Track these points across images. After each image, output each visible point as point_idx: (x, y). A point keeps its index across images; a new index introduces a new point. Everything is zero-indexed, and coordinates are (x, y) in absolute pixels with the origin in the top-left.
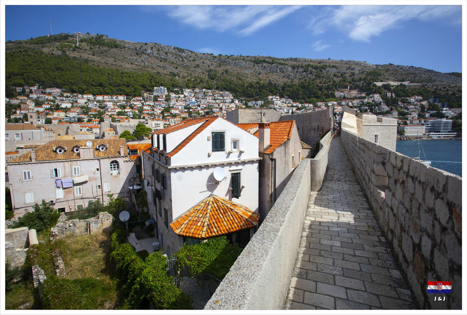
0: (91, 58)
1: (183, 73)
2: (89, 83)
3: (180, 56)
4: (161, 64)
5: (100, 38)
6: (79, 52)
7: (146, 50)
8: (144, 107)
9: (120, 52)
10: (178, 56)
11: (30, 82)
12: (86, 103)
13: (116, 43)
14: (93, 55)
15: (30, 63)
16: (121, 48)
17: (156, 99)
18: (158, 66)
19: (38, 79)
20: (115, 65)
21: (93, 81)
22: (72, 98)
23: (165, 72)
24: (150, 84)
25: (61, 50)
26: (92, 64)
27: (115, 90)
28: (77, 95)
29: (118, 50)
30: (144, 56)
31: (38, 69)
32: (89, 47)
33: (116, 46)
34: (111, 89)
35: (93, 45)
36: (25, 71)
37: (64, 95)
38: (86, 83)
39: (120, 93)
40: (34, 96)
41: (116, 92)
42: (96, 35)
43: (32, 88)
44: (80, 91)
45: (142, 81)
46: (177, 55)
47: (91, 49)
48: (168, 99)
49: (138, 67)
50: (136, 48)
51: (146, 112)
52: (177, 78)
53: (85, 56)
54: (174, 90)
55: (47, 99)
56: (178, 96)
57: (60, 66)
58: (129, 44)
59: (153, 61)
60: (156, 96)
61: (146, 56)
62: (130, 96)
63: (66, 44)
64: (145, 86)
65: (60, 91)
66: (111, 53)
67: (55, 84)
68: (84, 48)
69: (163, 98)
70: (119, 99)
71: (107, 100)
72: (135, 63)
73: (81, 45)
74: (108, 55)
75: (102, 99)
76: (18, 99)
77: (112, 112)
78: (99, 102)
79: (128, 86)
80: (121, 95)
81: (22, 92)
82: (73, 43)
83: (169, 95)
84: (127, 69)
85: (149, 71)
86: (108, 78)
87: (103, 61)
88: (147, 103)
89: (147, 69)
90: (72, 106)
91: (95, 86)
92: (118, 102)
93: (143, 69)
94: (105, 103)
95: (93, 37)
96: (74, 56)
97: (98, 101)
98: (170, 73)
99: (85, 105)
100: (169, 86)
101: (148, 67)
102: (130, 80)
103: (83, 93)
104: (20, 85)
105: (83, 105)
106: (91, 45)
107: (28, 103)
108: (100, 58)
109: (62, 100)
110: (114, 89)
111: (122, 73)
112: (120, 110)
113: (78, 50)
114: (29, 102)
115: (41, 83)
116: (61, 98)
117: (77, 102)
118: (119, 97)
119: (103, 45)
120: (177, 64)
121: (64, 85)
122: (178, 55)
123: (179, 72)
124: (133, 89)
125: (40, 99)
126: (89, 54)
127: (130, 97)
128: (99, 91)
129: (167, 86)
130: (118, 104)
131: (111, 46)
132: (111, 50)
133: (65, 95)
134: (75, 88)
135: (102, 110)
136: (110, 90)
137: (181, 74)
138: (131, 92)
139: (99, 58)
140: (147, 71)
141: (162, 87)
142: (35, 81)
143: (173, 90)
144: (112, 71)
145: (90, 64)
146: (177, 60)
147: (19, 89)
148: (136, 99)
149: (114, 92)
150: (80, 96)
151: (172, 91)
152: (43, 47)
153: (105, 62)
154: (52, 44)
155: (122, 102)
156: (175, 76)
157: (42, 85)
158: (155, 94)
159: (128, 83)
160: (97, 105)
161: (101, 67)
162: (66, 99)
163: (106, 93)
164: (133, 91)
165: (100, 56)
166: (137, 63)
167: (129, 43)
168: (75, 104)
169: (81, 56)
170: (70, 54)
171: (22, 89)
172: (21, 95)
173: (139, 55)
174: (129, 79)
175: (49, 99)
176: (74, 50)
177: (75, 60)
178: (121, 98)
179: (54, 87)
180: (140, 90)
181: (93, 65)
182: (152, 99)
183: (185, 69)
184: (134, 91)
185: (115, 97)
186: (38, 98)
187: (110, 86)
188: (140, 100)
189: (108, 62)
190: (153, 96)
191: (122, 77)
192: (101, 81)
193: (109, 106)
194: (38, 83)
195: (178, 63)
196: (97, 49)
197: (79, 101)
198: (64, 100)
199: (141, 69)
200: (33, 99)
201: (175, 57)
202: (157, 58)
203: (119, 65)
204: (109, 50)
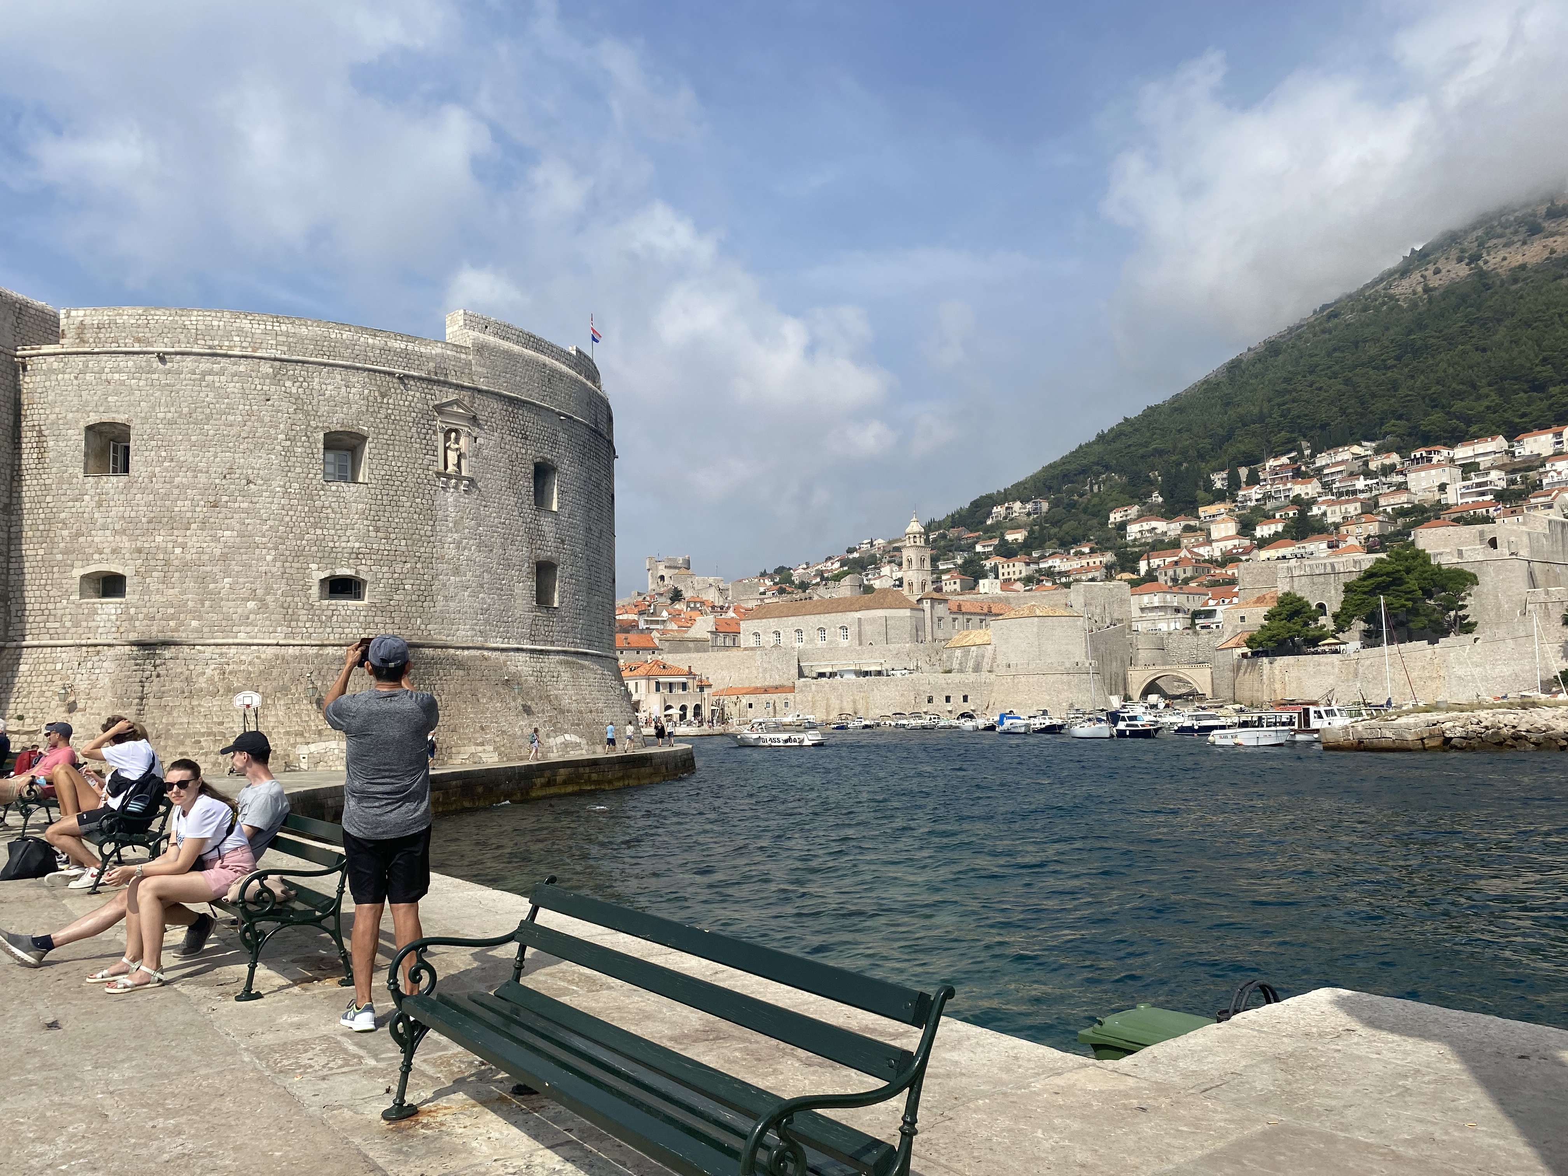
19: (1310, 419)
28: (1430, 453)
37: (1373, 464)
43: (1271, 463)
55: (1295, 496)
65: (1365, 453)
76: (1197, 517)
78: (1518, 469)
81: (1224, 489)
97: (1516, 465)
105: (1422, 497)
114: (1221, 521)
125: (1267, 505)
133: (1377, 463)
147: (1221, 479)
157: (1310, 440)
160: (1493, 484)
169: (1552, 251)
170: (1504, 259)
172: (1221, 501)
175: (1301, 496)
177: (1516, 282)
179: (1351, 440)
186: (1266, 498)
194: (1303, 436)
200: (1243, 508)
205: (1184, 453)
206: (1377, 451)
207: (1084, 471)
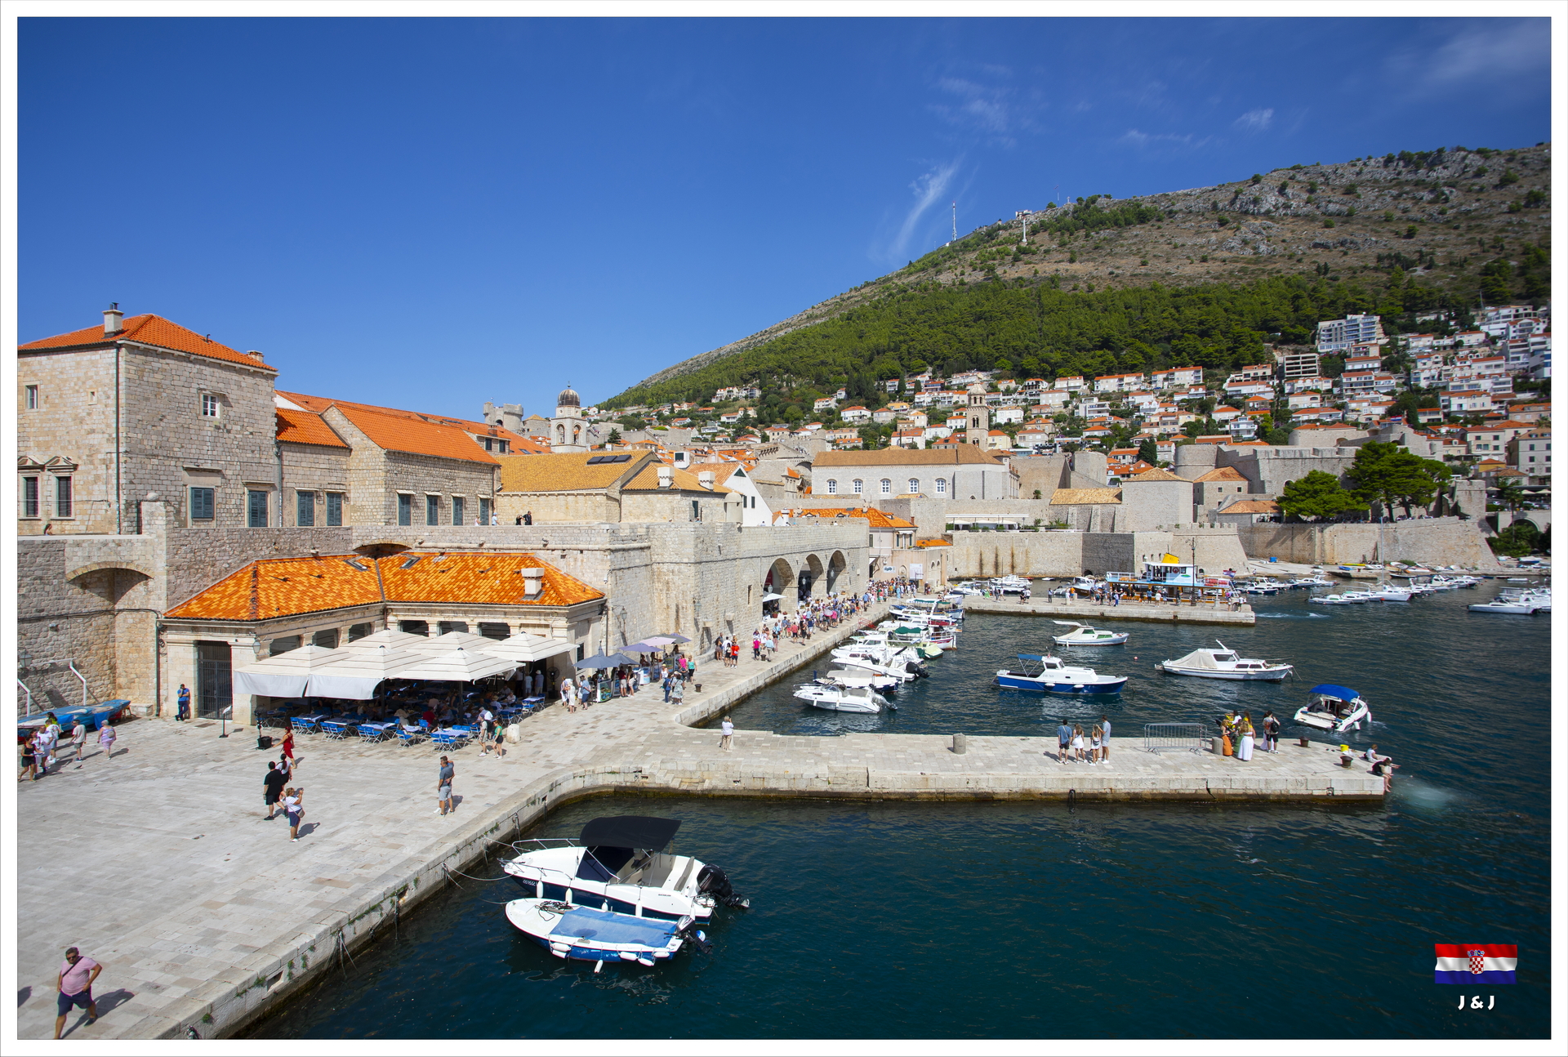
0: (1067, 270)
1: (1449, 249)
2: (1068, 344)
3: (1418, 184)
4: (1329, 236)
5: (1087, 207)
6: (1030, 263)
7: (1256, 201)
8: (1293, 401)
9: (1156, 233)
10: (1407, 189)
11: (913, 363)
12: (1066, 404)
13: (1143, 207)
14: (1072, 261)
15: (914, 315)
16: (1159, 220)
17: (1333, 366)
18: (1316, 246)
19: (933, 353)
20: (1146, 275)
21: (1080, 334)
22: (1021, 394)
23: (1351, 260)
24: (1292, 316)
25: (982, 270)
26: (1070, 287)
27: (1158, 353)
28: (1038, 382)
29: (1147, 226)
30: (1253, 221)
31: (931, 327)
32: (1057, 241)
33: (1143, 218)
34: (1141, 352)
35: (1067, 235)
36: (902, 338)
37: (999, 386)
38: (1060, 345)
39: (1178, 360)
40: (925, 398)
41: (1162, 358)
42: (1076, 203)
43: (919, 378)
44: (1044, 370)
45: (1258, 308)
46: (1400, 184)
47: (1063, 244)
48: (1395, 361)
49: (1230, 267)
50: (1215, 205)
51: (1305, 418)
52: (1419, 271)
53: (1047, 268)
54: (1419, 320)
55: (957, 402)
56: (1447, 341)
57: (985, 309)
58: (1188, 198)
59: (1293, 231)
60: (1328, 355)
61: (1258, 223)
62: (1218, 366)
63: (994, 249)
64: (1272, 324)
65: (985, 379)
66: (1125, 242)
67: (971, 360)
68: (1043, 248)
69: (1367, 359)
70: (1177, 382)
71: (1134, 388)
72: (1218, 254)
73: (1033, 243)
74: (1118, 250)
75: (1116, 389)
76: (889, 410)
77: (1165, 423)
78: (1107, 400)
79: (1203, 334)
80: (1183, 366)
81: (897, 392)
82: (1012, 244)
83: (1393, 344)
84: (1190, 279)
85: (1278, 272)
86: (1127, 320)
87: (1104, 271)
88: (1300, 384)
89: (1269, 267)
90: (1025, 418)
91: (1089, 350)
92: (1177, 393)
93: (1253, 267)
94: (1130, 399)
95: (1065, 212)
96: (1017, 275)
97: (1105, 396)
98: (1380, 258)
99: (1064, 410)
100: (1390, 308)
101: (1271, 258)
102: (1208, 314)
103: (1051, 375)
104: (894, 376)
105: (1057, 411)
106: (1063, 234)
107: (912, 418)
108: (1092, 264)
109: (995, 403)
110: (1155, 351)
111: (1175, 296)
112: (1192, 418)
113: (1025, 258)
114: (914, 415)
115: (938, 362)
116: (993, 396)
117: (1037, 403)
118: (1177, 374)
119: (1101, 223)
120: (1409, 220)
121: (997, 359)
122: (1407, 182)
123: (1424, 249)
124: (1226, 344)
125: (939, 406)
126: (1060, 262)
127: (1216, 371)
128: (1102, 363)
129: (1381, 310)
130: (1177, 398)
131: (1126, 220)
132: (1124, 234)
133: (1002, 386)
134: (1029, 362)
135: (1124, 423)
136: (1139, 356)
137: (1439, 252)
138: (1221, 351)
139: (1089, 267)
140: (1270, 274)
141: (1360, 318)
142: (924, 358)
143: (1414, 321)
144: (1138, 294)
145: (1065, 288)
146: (1409, 204)
147: (892, 385)
148: (1246, 375)
149: (1154, 360)
150: (1044, 385)
151: (1411, 328)
152: (939, 272)
153: (1111, 273)
154: (960, 260)
155: (1193, 391)
156: (1408, 265)
158: (1324, 347)
159: (1201, 323)
160: (1103, 406)
161: (1098, 291)
162: (1006, 397)
163: (1126, 368)
164: (1229, 349)
165: (1093, 260)
166: (1226, 254)
167: (1187, 195)
168: (1035, 411)
169: (1036, 272)
170: (1005, 272)
171: (897, 383)
172: (894, 401)
173: (1228, 226)
174: (1205, 308)
175: (960, 403)
176: (1016, 259)
177: (1021, 286)
178: (1186, 377)
179: (970, 369)
180: (1256, 343)
181: (1074, 289)
182: (1317, 366)
183: (1456, 228)
184: (1232, 350)
185: (1160, 377)
186: (935, 402)
187: (1138, 343)
188: (1264, 378)
189: (1120, 272)
190: (1317, 358)
191: (1177, 308)
192: (1104, 332)
193: (1145, 406)
194: (931, 364)
195: (1415, 213)
196: (1081, 242)
197: (1044, 399)
198: (999, 403)
199: (1241, 270)
200: (922, 407)
201: (1395, 192)
202: (1309, 218)
203: (1158, 271)
204: (1120, 235)
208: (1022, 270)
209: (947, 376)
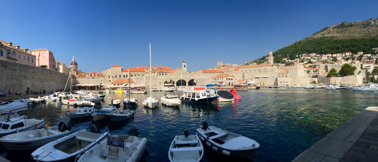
0: (336, 35)
5: (343, 24)
7: (370, 23)
9: (353, 29)
13: (352, 24)
14: (337, 33)
16: (354, 26)
20: (349, 36)
21: (334, 47)
22: (319, 57)
28: (323, 55)
29: (352, 27)
34: (342, 50)
38: (330, 49)
41: (346, 51)
42: (341, 23)
43: (303, 54)
44: (325, 53)
45: (365, 42)
47: (337, 31)
49: (364, 35)
50: (364, 24)
53: (333, 35)
58: (360, 22)
59: (375, 29)
61: (370, 27)
63: (326, 32)
67: (314, 52)
68: (333, 31)
70: (346, 55)
71: (339, 56)
74: (346, 32)
75: (336, 56)
76: (295, 60)
77: (339, 62)
80: (348, 52)
82: (329, 31)
84: (356, 37)
85: (371, 36)
86: (342, 44)
91: (334, 49)
92: (345, 57)
93: (367, 35)
95: (339, 25)
97: (333, 57)
101: (371, 33)
104: (298, 54)
106: (338, 29)
111: (352, 40)
113: (330, 33)
116: (314, 58)
117: (321, 58)
119: (344, 27)
121: (318, 51)
124: (357, 48)
127: (354, 53)
128: (335, 52)
131: (349, 26)
138: (355, 49)
139: (340, 35)
140: (369, 36)
144: (346, 40)
145: (335, 39)
147: (297, 56)
148: (358, 54)
153: (343, 36)
157: (308, 52)
159: (354, 44)
161: (340, 39)
162: (317, 58)
163: (339, 53)
165: (341, 33)
166: (364, 33)
168: (320, 60)
169: (331, 36)
172: (296, 58)
173: (365, 27)
174: (356, 42)
175: (308, 59)
176: (328, 33)
177: (327, 38)
178: (348, 54)
185: (344, 54)
189: (345, 36)
191: (351, 42)
192: (338, 46)
194: (307, 52)
199: (365, 35)
203: (351, 35)
204: (347, 29)
205: (291, 53)
206: (317, 54)
207: (278, 54)
208: (329, 35)
209: (308, 54)
